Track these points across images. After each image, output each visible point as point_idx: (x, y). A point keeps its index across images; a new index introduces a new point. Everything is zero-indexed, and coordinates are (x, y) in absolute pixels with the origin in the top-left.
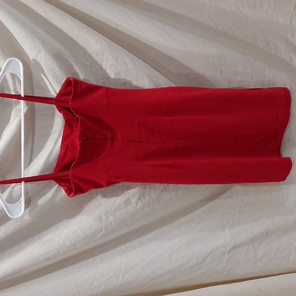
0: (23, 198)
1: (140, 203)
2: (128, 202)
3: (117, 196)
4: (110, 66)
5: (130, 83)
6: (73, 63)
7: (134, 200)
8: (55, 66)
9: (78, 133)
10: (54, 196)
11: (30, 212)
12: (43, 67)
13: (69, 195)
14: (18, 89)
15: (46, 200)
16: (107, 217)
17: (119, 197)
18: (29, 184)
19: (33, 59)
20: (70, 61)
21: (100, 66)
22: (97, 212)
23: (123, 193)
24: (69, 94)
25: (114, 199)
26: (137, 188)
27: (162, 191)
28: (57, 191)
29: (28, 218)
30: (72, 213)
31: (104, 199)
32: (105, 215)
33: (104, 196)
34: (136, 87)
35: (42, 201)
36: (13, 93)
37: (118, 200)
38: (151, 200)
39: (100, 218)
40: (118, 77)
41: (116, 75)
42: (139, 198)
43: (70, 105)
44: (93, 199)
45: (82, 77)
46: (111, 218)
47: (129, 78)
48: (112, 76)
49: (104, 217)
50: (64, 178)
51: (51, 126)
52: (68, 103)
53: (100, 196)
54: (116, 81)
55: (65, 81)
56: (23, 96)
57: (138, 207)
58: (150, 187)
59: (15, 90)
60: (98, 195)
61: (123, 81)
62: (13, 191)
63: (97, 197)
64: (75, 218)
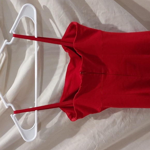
0: (36, 124)
1: (123, 123)
2: (114, 123)
3: (106, 118)
4: (102, 13)
5: (116, 28)
6: (75, 11)
7: (118, 121)
8: (62, 12)
9: (81, 69)
10: (59, 121)
11: (41, 135)
12: (52, 13)
13: (71, 119)
14: (31, 31)
15: (53, 124)
16: (99, 136)
17: (107, 119)
18: (41, 112)
19: (44, 6)
20: (73, 8)
21: (94, 14)
22: (92, 131)
23: (110, 116)
24: (73, 36)
25: (103, 120)
26: (121, 112)
27: (138, 113)
28: (61, 116)
29: (39, 140)
30: (72, 133)
31: (95, 121)
32: (98, 134)
33: (96, 118)
34: (121, 31)
35: (50, 125)
36: (27, 35)
37: (107, 122)
38: (131, 121)
39: (94, 137)
40: (107, 23)
41: (106, 21)
42: (122, 119)
43: (74, 45)
44: (87, 121)
45: (81, 22)
46: (102, 137)
47: (115, 24)
48: (103, 22)
49: (97, 136)
50: (69, 106)
51: (57, 63)
52: (73, 43)
53: (92, 118)
54: (106, 26)
55: (70, 25)
56: (36, 37)
57: (122, 126)
58: (130, 110)
59: (29, 32)
60: (91, 118)
61: (111, 26)
62: (27, 118)
63: (90, 119)
64: (74, 137)
